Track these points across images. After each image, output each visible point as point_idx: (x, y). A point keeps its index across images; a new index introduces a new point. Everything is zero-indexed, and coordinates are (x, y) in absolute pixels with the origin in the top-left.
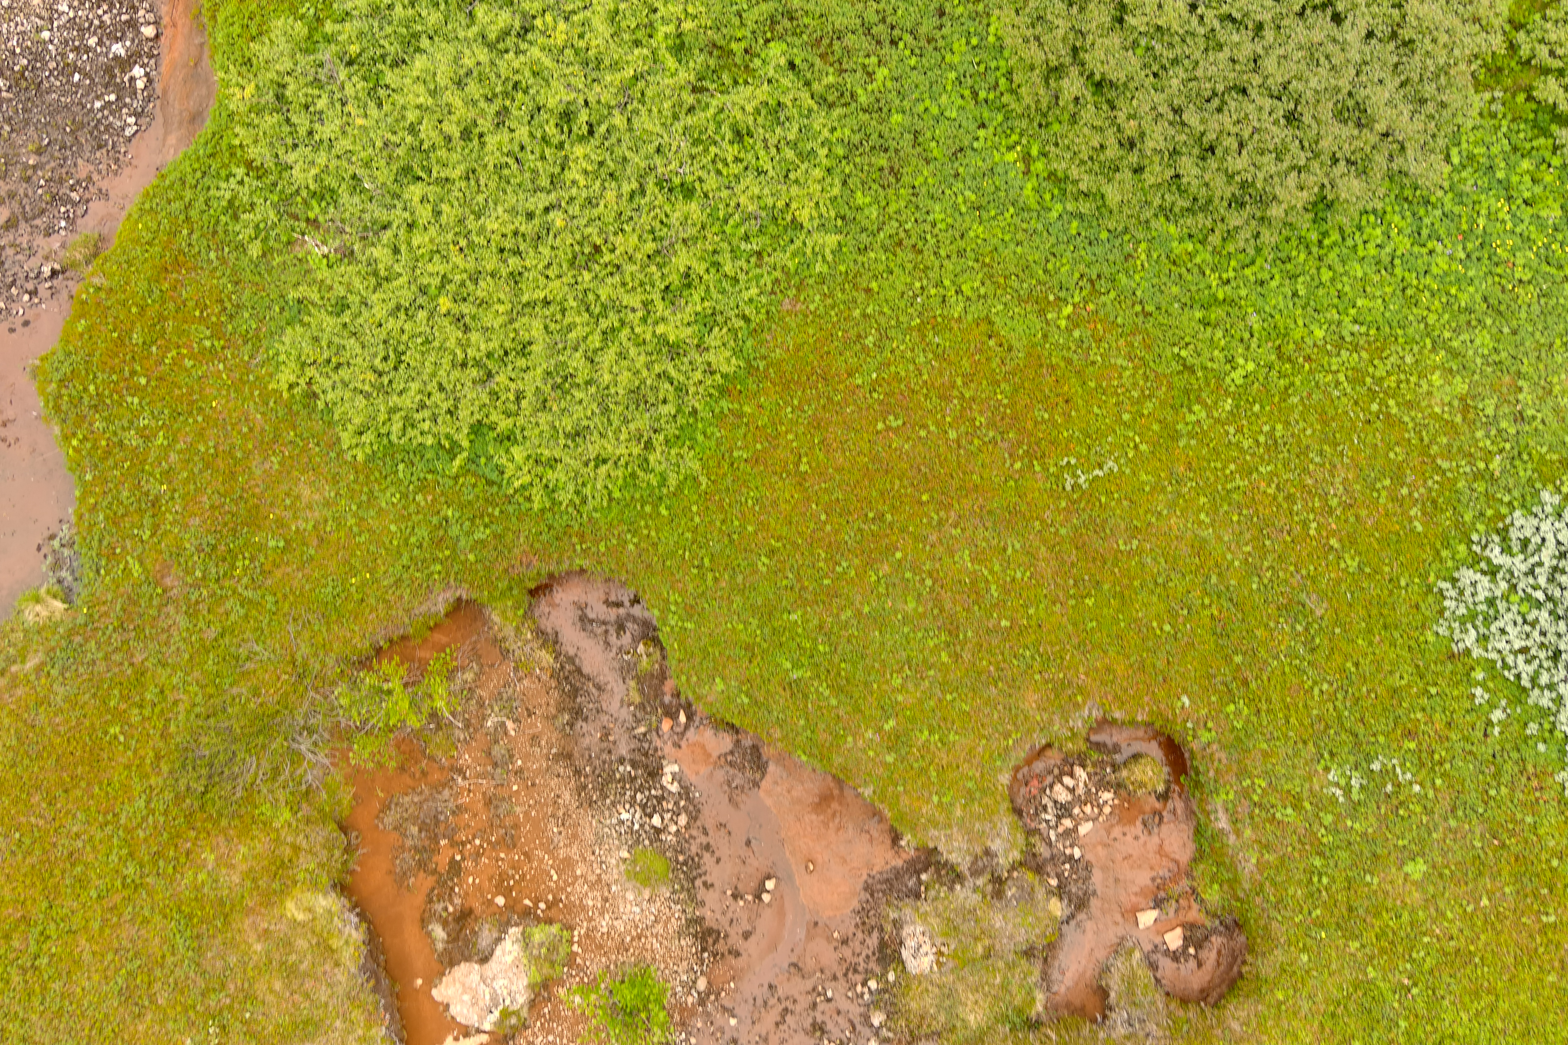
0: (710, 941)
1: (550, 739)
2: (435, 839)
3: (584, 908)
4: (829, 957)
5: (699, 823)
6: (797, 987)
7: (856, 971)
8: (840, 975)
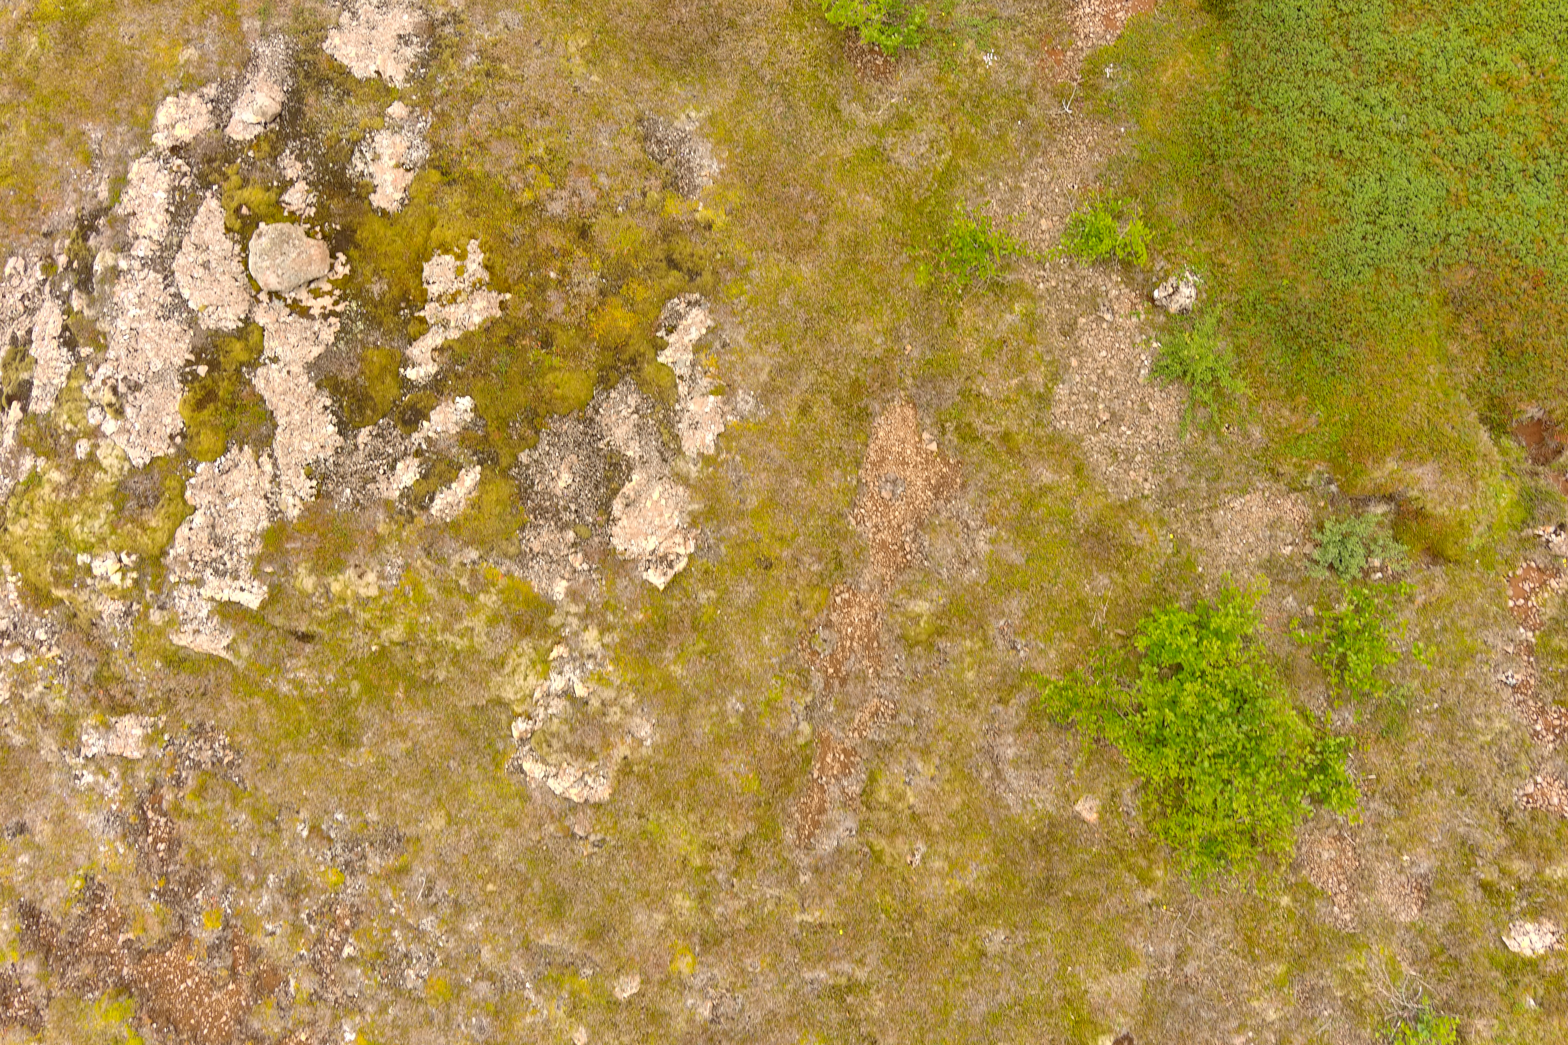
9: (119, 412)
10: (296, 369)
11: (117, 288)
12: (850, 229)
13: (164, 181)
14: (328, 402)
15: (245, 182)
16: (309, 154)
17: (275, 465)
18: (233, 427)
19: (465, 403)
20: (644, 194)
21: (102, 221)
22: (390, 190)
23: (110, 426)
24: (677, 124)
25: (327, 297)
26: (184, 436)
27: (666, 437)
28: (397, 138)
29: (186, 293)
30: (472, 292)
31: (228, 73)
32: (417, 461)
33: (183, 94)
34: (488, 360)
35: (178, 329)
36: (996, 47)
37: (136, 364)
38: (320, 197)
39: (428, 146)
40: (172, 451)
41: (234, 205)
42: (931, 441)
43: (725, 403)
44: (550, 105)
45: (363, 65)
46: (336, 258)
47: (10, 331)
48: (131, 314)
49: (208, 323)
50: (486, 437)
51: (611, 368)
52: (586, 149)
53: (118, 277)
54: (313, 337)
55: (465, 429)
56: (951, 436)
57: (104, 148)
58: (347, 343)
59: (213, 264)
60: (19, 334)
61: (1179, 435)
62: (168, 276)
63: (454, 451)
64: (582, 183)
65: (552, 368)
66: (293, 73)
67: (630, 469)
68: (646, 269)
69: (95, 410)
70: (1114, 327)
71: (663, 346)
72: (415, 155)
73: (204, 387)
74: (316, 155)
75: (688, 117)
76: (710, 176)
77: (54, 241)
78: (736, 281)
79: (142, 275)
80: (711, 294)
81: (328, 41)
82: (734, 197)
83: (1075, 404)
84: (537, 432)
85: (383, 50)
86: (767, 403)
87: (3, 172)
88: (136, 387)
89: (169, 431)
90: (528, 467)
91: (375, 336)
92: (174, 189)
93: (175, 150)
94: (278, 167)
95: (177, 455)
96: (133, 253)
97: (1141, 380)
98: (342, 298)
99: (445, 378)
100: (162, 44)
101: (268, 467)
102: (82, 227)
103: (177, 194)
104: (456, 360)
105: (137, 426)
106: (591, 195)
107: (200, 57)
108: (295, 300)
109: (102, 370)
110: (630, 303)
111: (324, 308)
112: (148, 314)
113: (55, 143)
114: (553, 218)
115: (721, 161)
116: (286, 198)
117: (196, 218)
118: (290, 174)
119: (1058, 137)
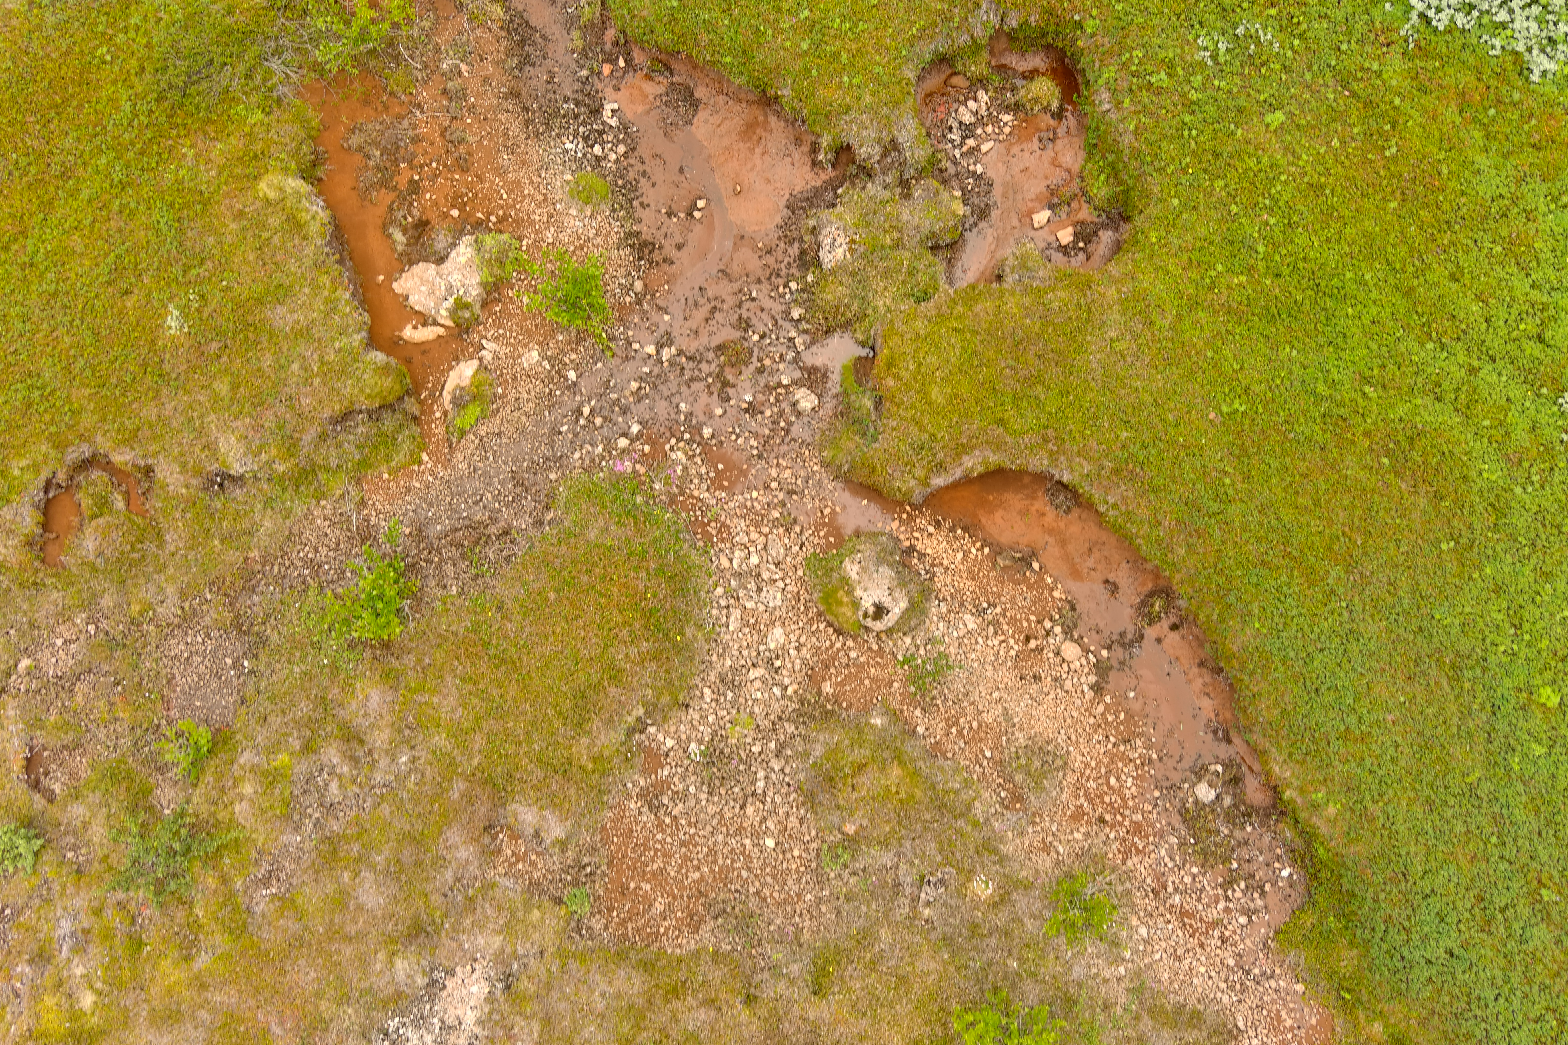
0: (646, 251)
1: (500, 80)
2: (396, 163)
3: (531, 222)
4: (754, 264)
5: (636, 153)
6: (725, 289)
7: (778, 275)
8: (763, 279)
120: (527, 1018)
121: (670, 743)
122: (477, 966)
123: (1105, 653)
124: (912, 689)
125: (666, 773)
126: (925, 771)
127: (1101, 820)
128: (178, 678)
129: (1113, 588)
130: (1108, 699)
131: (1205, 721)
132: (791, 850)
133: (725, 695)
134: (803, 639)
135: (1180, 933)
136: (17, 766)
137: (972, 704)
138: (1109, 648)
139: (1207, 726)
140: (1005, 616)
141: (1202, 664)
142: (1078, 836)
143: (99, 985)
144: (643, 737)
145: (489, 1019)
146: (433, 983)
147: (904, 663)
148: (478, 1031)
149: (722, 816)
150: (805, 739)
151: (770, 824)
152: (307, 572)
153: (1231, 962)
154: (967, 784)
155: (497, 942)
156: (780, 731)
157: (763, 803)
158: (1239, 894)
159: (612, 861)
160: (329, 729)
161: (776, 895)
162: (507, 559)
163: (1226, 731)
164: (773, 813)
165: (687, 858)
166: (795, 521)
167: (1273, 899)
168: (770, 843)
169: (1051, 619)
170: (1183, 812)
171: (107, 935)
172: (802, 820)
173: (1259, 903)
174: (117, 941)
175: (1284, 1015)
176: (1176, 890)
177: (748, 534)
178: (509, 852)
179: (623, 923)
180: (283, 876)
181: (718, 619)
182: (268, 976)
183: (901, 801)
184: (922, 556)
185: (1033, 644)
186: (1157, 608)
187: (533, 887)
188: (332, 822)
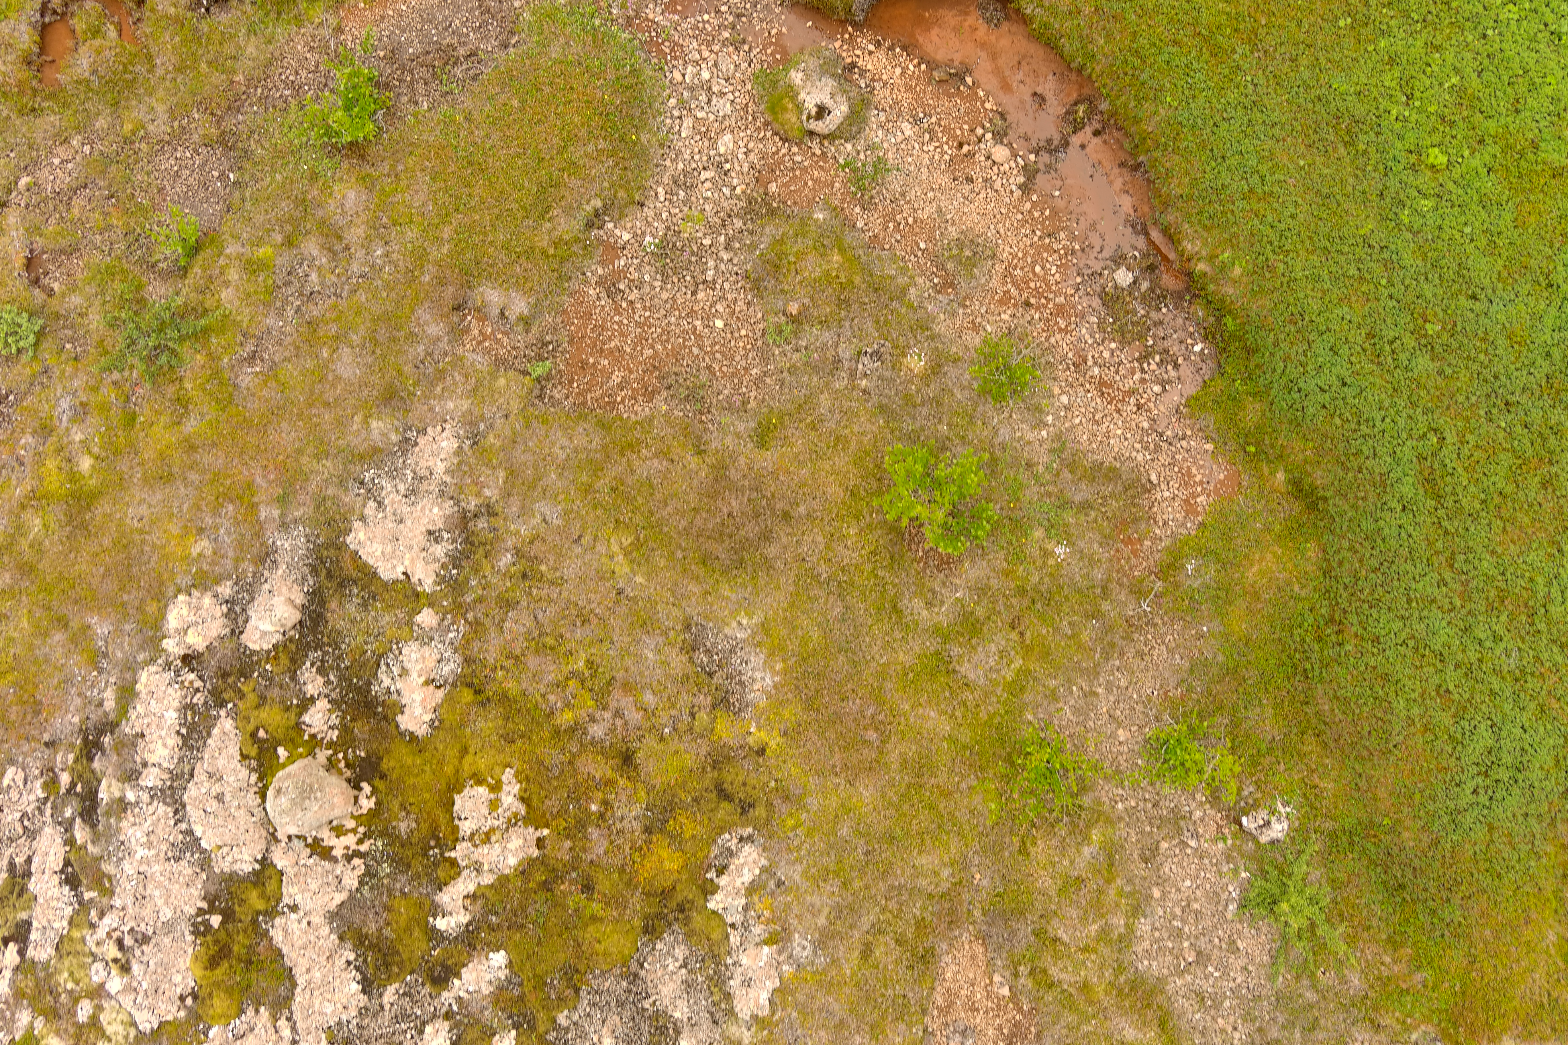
9: (125, 969)
10: (316, 919)
11: (124, 824)
12: (914, 747)
13: (174, 697)
14: (352, 957)
15: (263, 700)
16: (331, 667)
17: (294, 1029)
18: (249, 986)
19: (499, 958)
20: (693, 715)
21: (107, 740)
22: (418, 711)
23: (115, 984)
24: (727, 631)
25: (351, 835)
26: (195, 997)
27: (716, 997)
28: (427, 651)
29: (198, 831)
30: (507, 829)
31: (244, 571)
32: (446, 1025)
33: (195, 593)
34: (524, 910)
35: (189, 871)
36: (1069, 535)
37: (144, 913)
38: (343, 718)
39: (459, 660)
40: (182, 1014)
41: (250, 728)
42: (1003, 985)
43: (780, 952)
44: (591, 611)
45: (390, 565)
46: (360, 789)
47: (8, 853)
48: (138, 856)
49: (222, 866)
50: (522, 998)
51: (656, 915)
52: (630, 662)
53: (125, 810)
54: (336, 881)
55: (499, 988)
56: (1025, 981)
57: (110, 648)
58: (372, 889)
59: (228, 798)
60: (17, 860)
61: (1271, 978)
62: (179, 810)
63: (487, 1013)
64: (626, 702)
65: (594, 919)
66: (314, 570)
67: (678, 1032)
68: (695, 800)
69: (99, 966)
70: (1200, 854)
71: (715, 889)
72: (446, 669)
73: (217, 941)
74: (338, 668)
75: (740, 624)
76: (764, 691)
77: (56, 753)
78: (791, 813)
79: (151, 809)
80: (765, 827)
81: (352, 535)
82: (790, 714)
83: (1157, 941)
84: (577, 991)
85: (411, 548)
86: (825, 949)
87: (3, 668)
88: (145, 939)
89: (179, 991)
90: (567, 1030)
91: (402, 883)
92: (186, 707)
93: (187, 659)
94: (297, 682)
95: (188, 1019)
96: (142, 783)
97: (1229, 916)
98: (367, 835)
99: (478, 930)
100: (175, 529)
101: (286, 1033)
102: (85, 741)
103: (189, 713)
104: (489, 909)
105: (145, 986)
106: (635, 716)
107: (215, 553)
108: (316, 839)
109: (107, 920)
110: (676, 840)
111: (347, 848)
112: (158, 855)
113: (58, 637)
114: (593, 742)
115: (774, 673)
116: (306, 718)
117: (210, 741)
118: (311, 690)
119: (1136, 636)
120: (494, 468)
121: (626, 236)
122: (447, 426)
123: (1032, 157)
124: (853, 189)
125: (622, 263)
126: (864, 259)
127: (1027, 304)
128: (168, 188)
129: (1040, 99)
130: (1034, 198)
131: (1124, 216)
132: (739, 330)
133: (677, 195)
134: (751, 145)
135: (1099, 400)
136: (19, 263)
137: (909, 202)
138: (1037, 154)
139: (1127, 221)
140: (940, 125)
141: (1122, 165)
142: (1004, 317)
143: (96, 450)
144: (601, 232)
145: (458, 468)
146: (407, 440)
147: (844, 167)
148: (447, 478)
149: (675, 301)
150: (752, 233)
151: (719, 307)
152: (288, 92)
153: (1145, 425)
154: (903, 272)
155: (466, 404)
156: (729, 227)
157: (713, 289)
158: (1153, 367)
159: (572, 340)
160: (309, 226)
161: (725, 369)
162: (474, 78)
163: (1144, 225)
164: (722, 298)
165: (641, 338)
166: (744, 42)
167: (1186, 370)
168: (719, 324)
169: (983, 127)
170: (1103, 295)
171: (105, 408)
172: (749, 304)
173: (1173, 373)
174: (113, 413)
175: (1194, 470)
176: (1095, 363)
177: (700, 52)
178: (476, 332)
179: (583, 393)
180: (266, 356)
181: (671, 128)
182: (252, 439)
183: (841, 284)
184: (863, 72)
185: (965, 149)
186: (1081, 114)
187: (499, 363)
188: (311, 307)
